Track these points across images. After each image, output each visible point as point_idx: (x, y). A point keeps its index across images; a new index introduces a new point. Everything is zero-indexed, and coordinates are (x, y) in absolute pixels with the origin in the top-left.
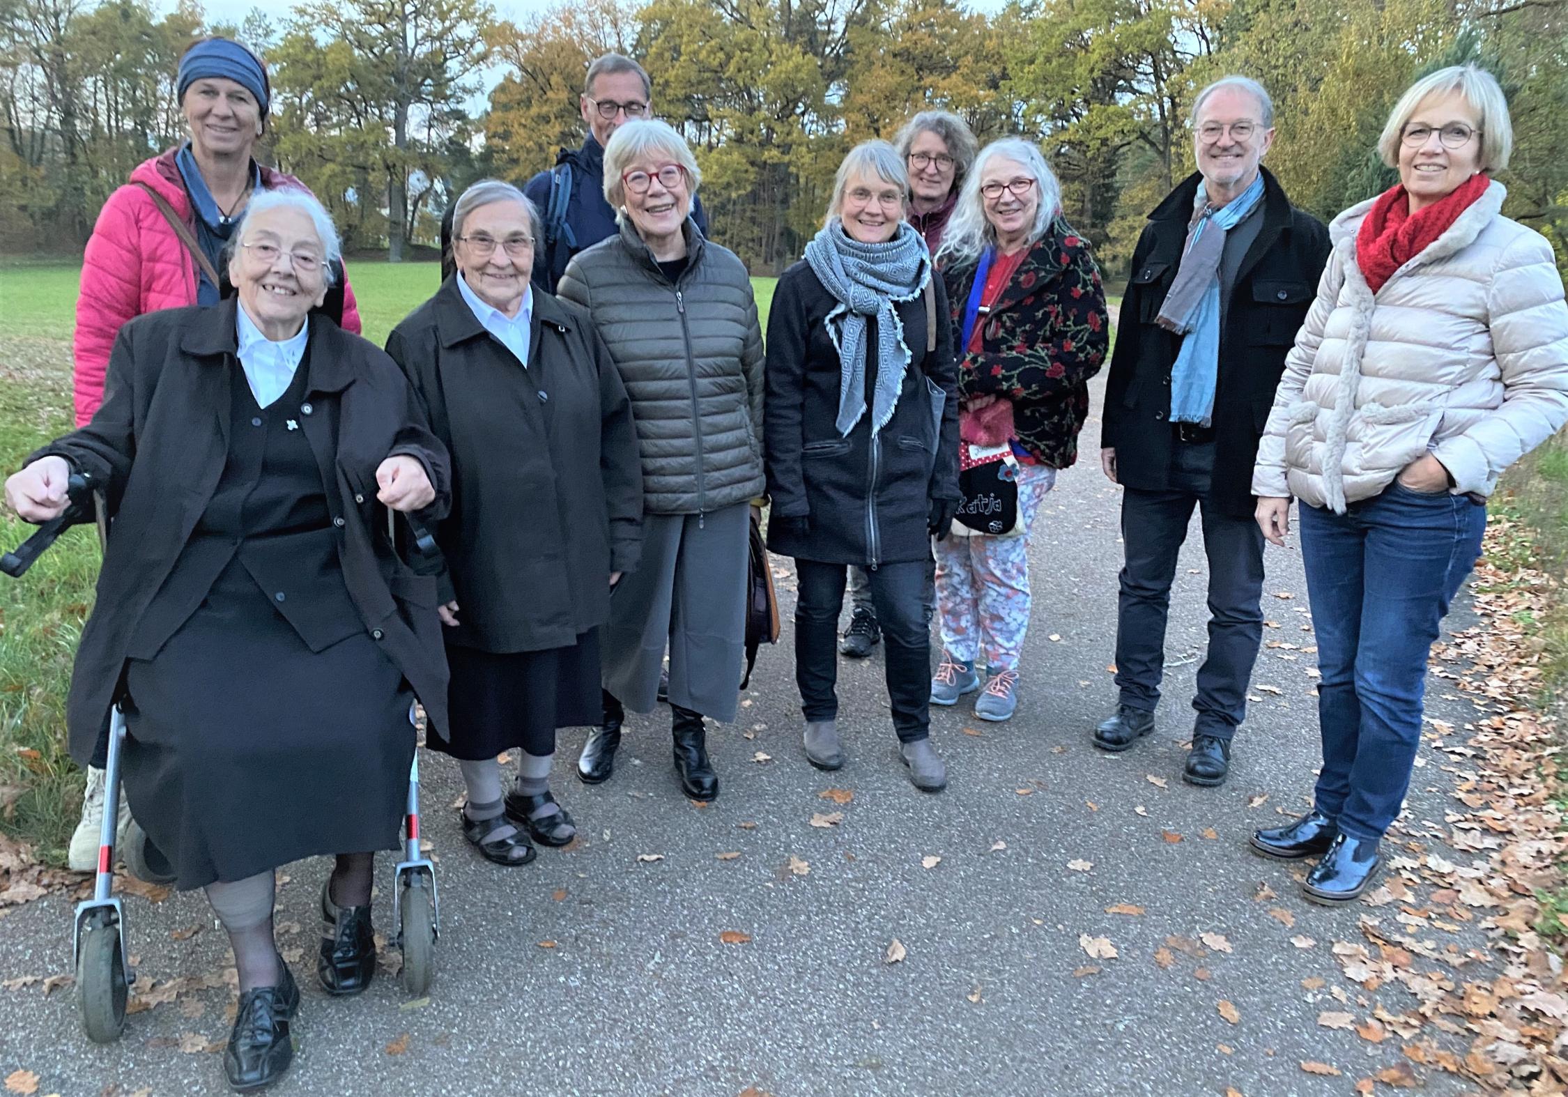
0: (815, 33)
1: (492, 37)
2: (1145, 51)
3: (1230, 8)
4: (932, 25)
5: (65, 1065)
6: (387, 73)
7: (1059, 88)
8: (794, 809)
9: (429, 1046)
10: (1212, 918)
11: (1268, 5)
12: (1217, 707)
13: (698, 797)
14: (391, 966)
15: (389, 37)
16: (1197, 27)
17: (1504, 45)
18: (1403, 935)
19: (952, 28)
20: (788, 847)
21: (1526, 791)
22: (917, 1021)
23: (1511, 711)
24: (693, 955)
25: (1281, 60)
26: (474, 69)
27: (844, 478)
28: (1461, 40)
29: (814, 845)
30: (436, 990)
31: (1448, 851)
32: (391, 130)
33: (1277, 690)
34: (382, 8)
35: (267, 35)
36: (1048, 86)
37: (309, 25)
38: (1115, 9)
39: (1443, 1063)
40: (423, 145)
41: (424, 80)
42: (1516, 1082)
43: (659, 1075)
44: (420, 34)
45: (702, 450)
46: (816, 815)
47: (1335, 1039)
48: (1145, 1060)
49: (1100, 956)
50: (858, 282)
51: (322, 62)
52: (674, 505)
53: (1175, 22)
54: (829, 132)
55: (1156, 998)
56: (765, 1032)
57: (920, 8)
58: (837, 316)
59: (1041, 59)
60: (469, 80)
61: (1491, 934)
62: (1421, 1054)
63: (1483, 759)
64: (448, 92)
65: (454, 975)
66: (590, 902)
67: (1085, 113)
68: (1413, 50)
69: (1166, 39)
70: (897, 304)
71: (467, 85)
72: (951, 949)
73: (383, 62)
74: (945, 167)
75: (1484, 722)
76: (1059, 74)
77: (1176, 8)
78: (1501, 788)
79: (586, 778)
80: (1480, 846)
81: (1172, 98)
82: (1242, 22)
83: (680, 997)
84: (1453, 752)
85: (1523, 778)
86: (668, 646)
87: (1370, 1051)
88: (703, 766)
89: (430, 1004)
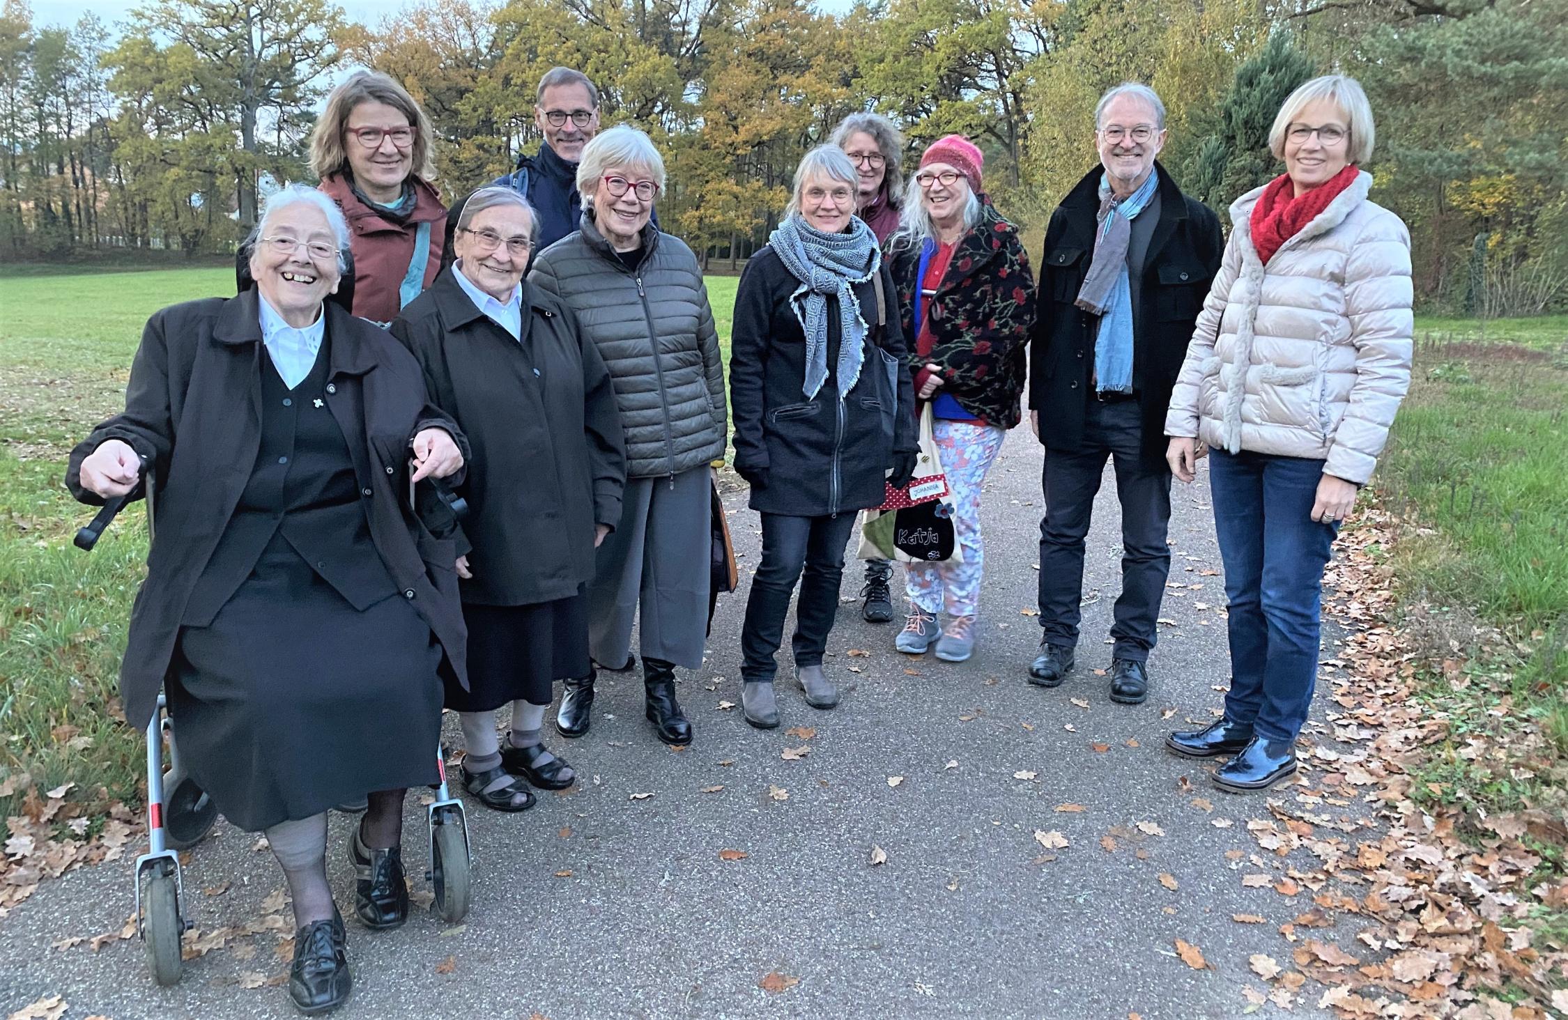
0: (670, 34)
1: (342, 39)
2: (987, 49)
3: (1063, 9)
4: (783, 26)
5: (133, 1008)
6: (233, 77)
7: (908, 85)
8: (765, 747)
9: (476, 964)
10: (1144, 810)
11: (1098, 8)
12: (1132, 634)
13: (676, 742)
14: (423, 902)
15: (233, 39)
16: (1033, 27)
17: (1311, 43)
18: (1304, 812)
19: (803, 28)
20: (765, 778)
21: (1390, 691)
22: (907, 909)
23: (1371, 628)
24: (699, 872)
25: (1114, 58)
26: (324, 71)
27: (815, 436)
28: (1274, 40)
29: (789, 776)
30: (470, 917)
31: (1332, 743)
32: (239, 133)
33: (1172, 622)
34: (225, 11)
35: (101, 38)
36: (898, 83)
37: (147, 28)
38: (957, 10)
39: (1347, 907)
40: (272, 147)
41: (271, 83)
42: (1407, 915)
43: (690, 970)
44: (266, 38)
45: (669, 418)
46: (786, 750)
47: (1259, 896)
48: (1104, 925)
49: (1054, 846)
50: (819, 265)
51: (161, 65)
52: (646, 471)
53: (1013, 23)
54: (687, 129)
55: (1107, 876)
56: (776, 928)
57: (771, 9)
58: (801, 295)
59: (889, 58)
60: (320, 82)
61: (1374, 806)
62: (1329, 901)
63: (1353, 668)
64: (298, 95)
65: (484, 905)
66: (595, 837)
67: (933, 109)
68: (1230, 49)
69: (1005, 39)
70: (852, 284)
71: (318, 88)
72: (925, 851)
73: (228, 65)
74: (878, 164)
75: (1350, 638)
76: (908, 72)
77: (1013, 9)
78: (1370, 690)
79: (566, 733)
80: (1358, 738)
81: (1015, 95)
82: (1076, 23)
83: (694, 907)
84: (1326, 664)
85: (1387, 681)
86: (638, 607)
87: (1287, 902)
88: (676, 714)
89: (467, 930)
